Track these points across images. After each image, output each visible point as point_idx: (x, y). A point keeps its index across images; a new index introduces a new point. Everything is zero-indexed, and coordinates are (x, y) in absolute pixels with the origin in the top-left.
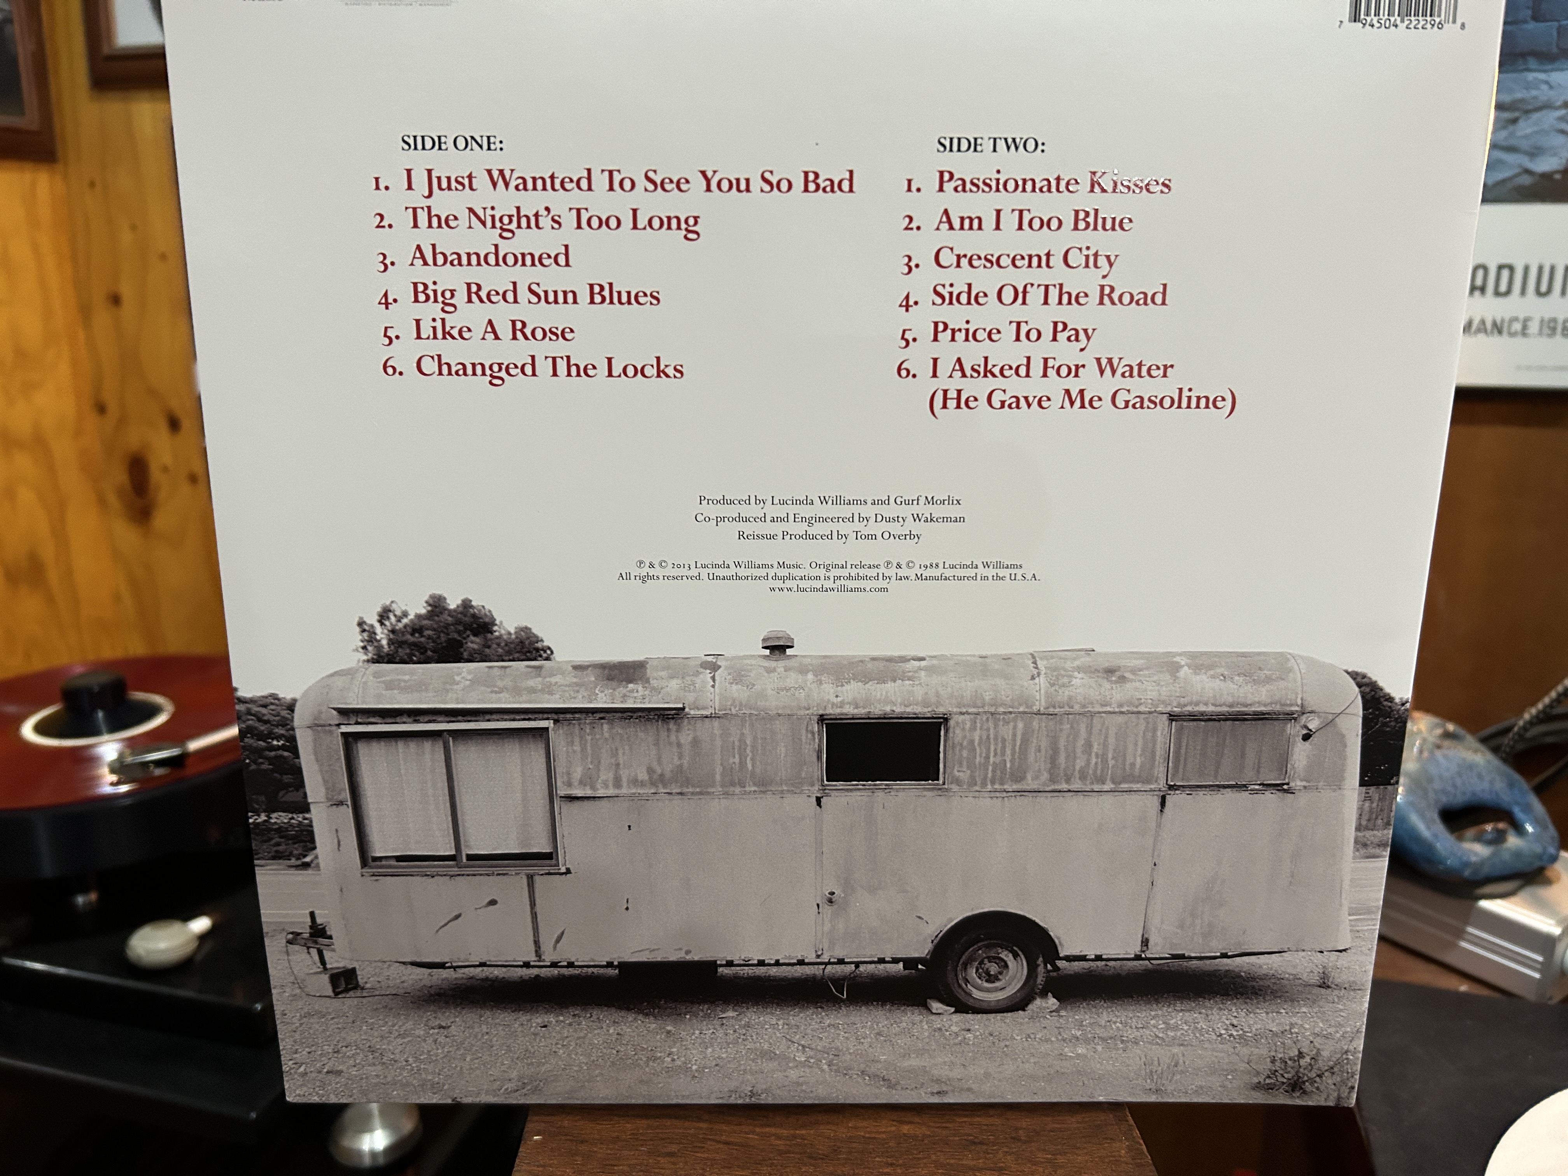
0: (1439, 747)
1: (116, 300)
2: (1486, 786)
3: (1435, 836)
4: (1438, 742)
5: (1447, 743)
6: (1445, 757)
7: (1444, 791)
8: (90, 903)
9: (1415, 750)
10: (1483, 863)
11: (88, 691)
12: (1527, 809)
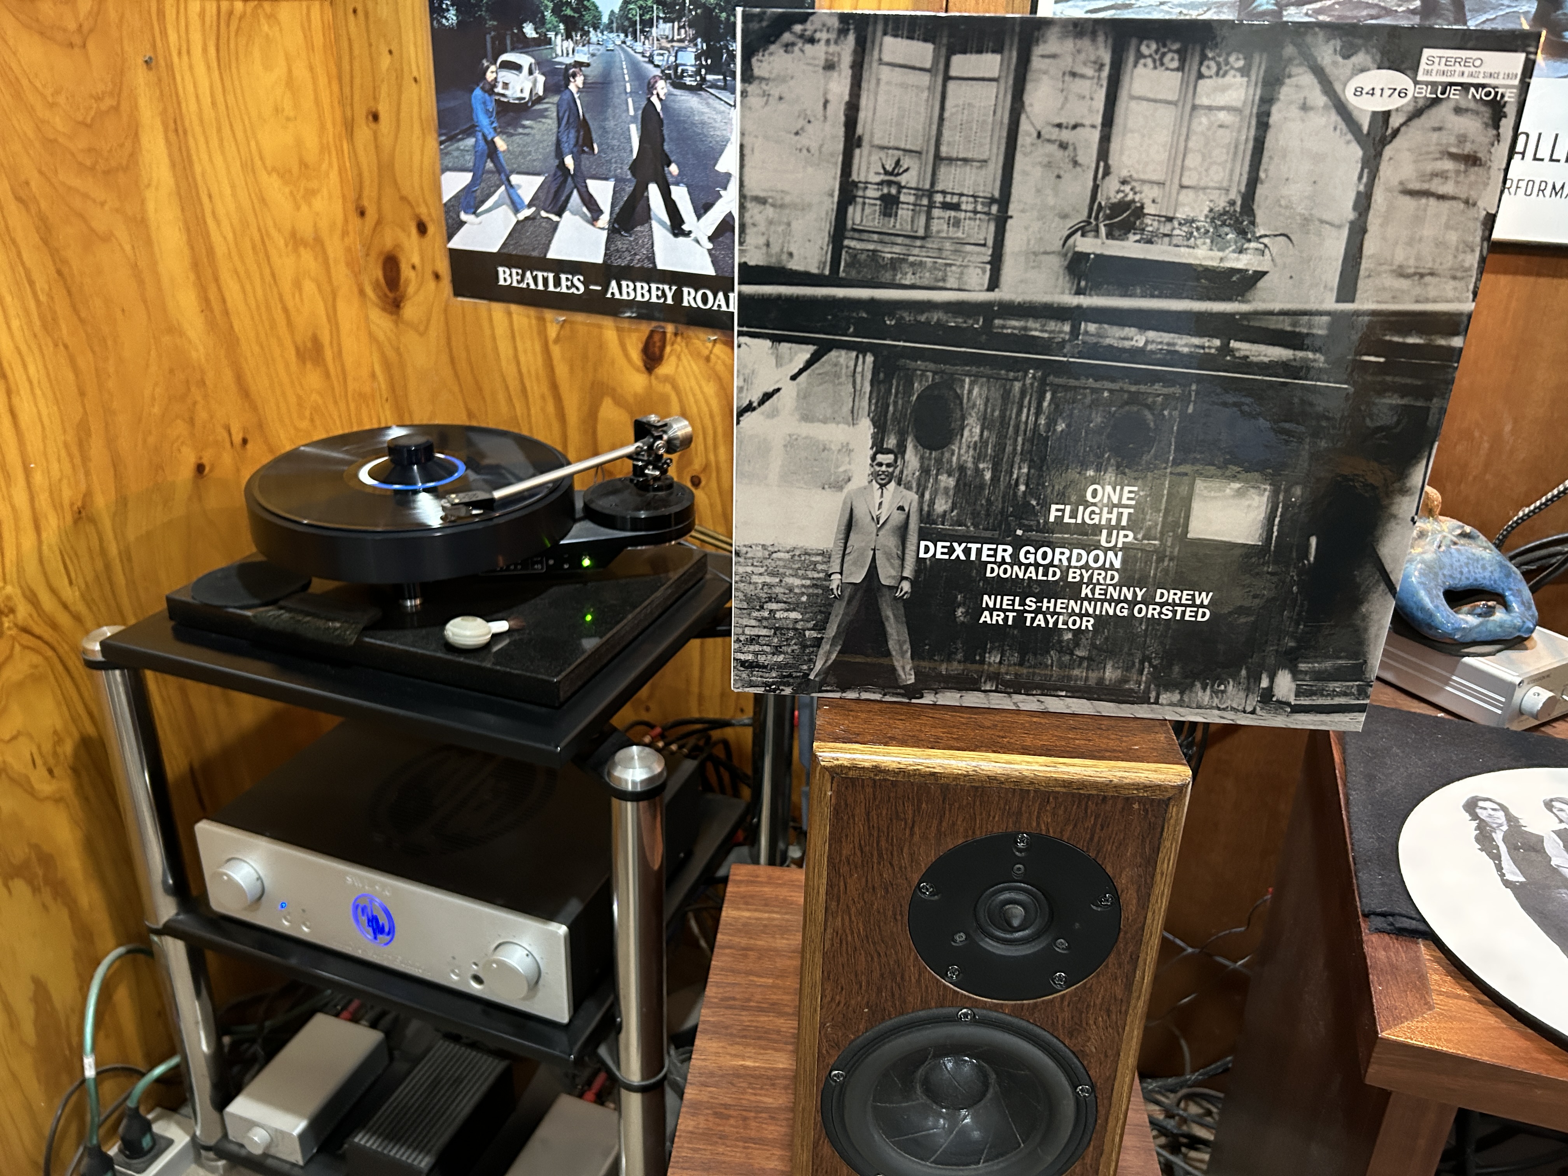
0: (1455, 544)
1: (376, 117)
2: (1487, 574)
3: (1437, 607)
4: (1455, 539)
5: (1462, 541)
6: (1458, 550)
7: (1451, 576)
8: (416, 606)
9: (1436, 544)
10: (1471, 629)
11: (408, 448)
12: (1518, 593)
